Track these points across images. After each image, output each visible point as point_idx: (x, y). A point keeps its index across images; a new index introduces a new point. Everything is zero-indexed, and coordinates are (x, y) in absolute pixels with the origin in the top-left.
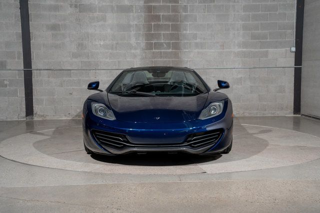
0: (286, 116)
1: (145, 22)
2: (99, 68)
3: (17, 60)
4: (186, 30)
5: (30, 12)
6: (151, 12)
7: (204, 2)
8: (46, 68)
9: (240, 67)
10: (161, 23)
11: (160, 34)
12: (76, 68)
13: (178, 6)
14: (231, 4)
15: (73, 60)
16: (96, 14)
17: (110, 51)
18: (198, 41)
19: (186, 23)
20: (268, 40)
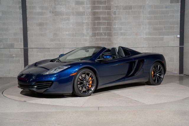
0: (175, 75)
1: (92, 21)
2: (66, 47)
3: (20, 43)
4: (115, 25)
5: (27, 16)
6: (95, 15)
7: (126, 9)
8: (36, 47)
9: (147, 46)
10: (101, 21)
11: (100, 27)
12: (53, 47)
13: (110, 11)
14: (142, 10)
15: (51, 42)
16: (64, 17)
17: (72, 37)
18: (122, 31)
19: (115, 21)
20: (163, 31)
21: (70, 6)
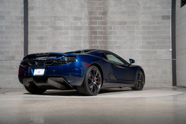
0: (168, 87)
1: (89, 35)
3: (20, 55)
4: (111, 39)
5: (28, 30)
6: (92, 30)
7: (121, 25)
9: (141, 59)
10: (97, 35)
11: (97, 41)
13: (106, 26)
14: (135, 25)
16: (63, 31)
18: (118, 45)
19: (111, 35)
20: (156, 45)
21: (68, 21)
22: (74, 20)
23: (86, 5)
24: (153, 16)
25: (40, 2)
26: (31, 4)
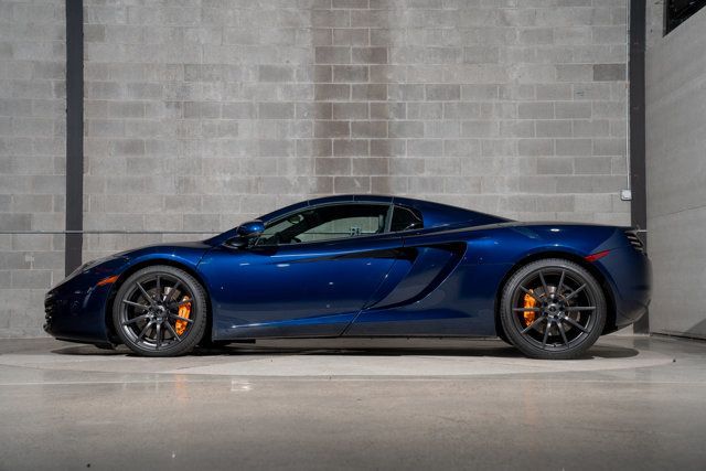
1: (316, 135)
3: (53, 212)
4: (401, 153)
5: (85, 118)
6: (330, 118)
7: (438, 97)
8: (112, 229)
10: (350, 138)
11: (348, 160)
12: (173, 230)
13: (384, 104)
14: (494, 101)
15: (168, 212)
16: (219, 121)
17: (245, 194)
18: (426, 174)
19: (403, 139)
20: (573, 175)
21: (238, 83)
22: (260, 80)
23: (306, 21)
24: (558, 67)
25: (128, 8)
26: (96, 17)
